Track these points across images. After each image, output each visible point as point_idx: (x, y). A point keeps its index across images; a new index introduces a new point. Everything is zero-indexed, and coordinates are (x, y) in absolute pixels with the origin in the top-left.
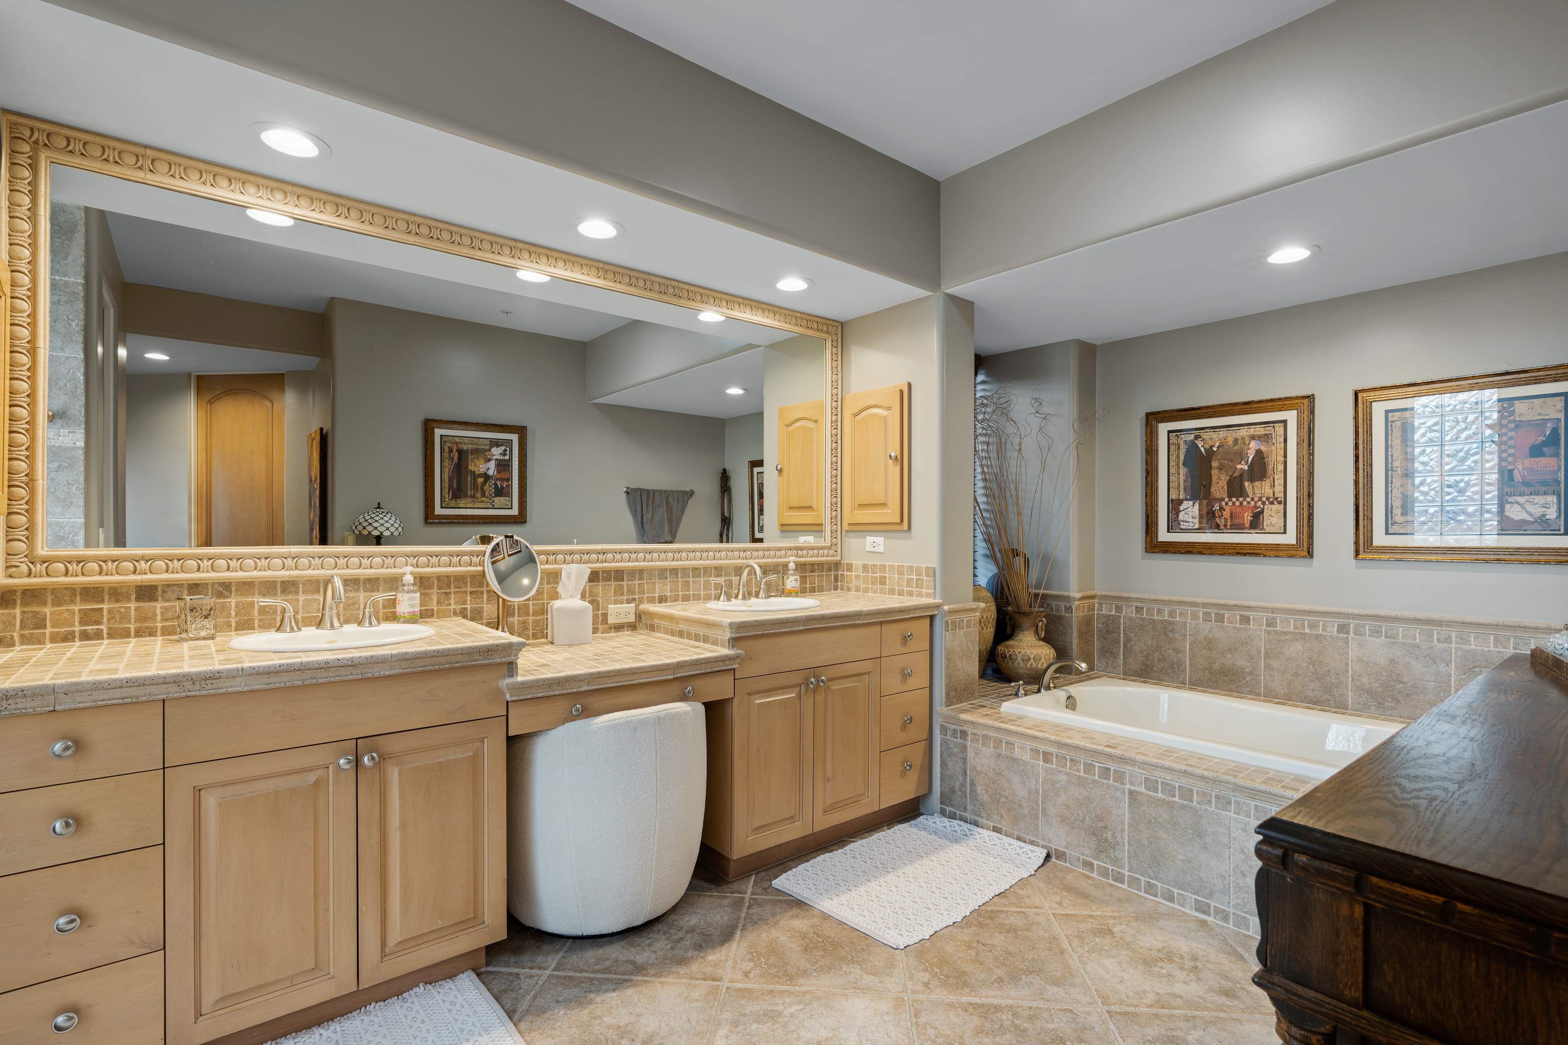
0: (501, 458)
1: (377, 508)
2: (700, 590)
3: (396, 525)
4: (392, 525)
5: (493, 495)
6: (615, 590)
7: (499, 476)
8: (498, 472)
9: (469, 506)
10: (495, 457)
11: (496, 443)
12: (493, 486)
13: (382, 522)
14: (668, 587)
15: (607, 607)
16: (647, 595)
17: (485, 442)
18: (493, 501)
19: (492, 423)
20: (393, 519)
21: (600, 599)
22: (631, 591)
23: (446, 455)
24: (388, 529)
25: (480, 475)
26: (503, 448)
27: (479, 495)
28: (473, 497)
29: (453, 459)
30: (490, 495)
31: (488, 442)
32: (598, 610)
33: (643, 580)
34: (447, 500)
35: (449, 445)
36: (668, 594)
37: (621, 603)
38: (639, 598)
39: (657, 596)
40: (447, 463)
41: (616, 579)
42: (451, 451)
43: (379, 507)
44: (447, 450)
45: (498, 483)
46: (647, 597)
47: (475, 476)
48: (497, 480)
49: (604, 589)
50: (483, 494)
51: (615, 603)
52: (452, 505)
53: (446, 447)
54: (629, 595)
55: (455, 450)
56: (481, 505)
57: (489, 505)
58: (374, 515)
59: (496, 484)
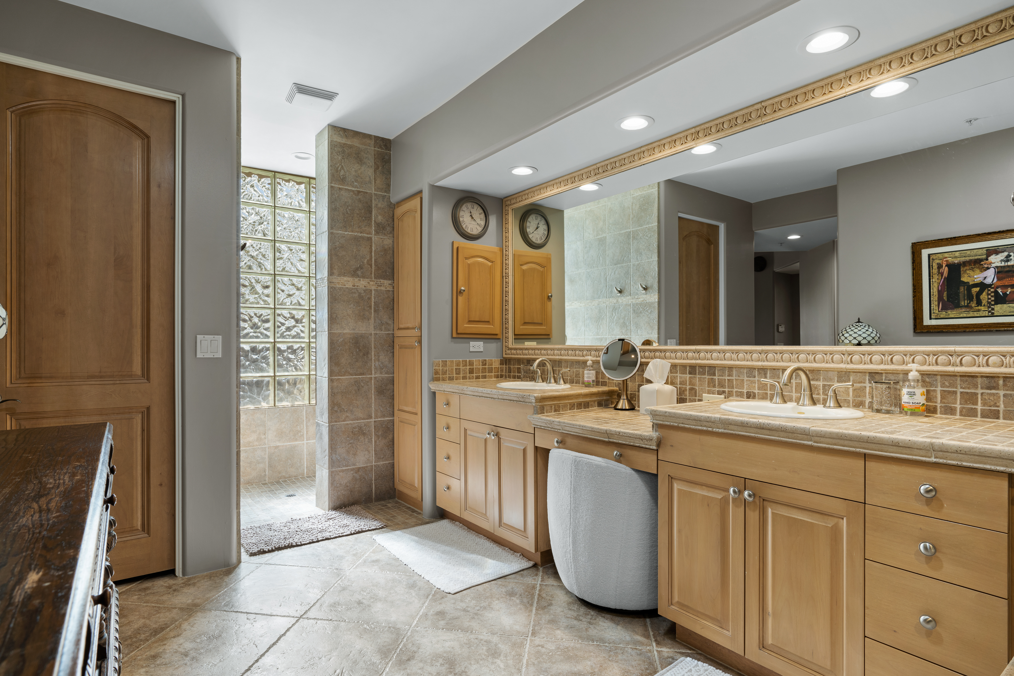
0: (1003, 264)
1: (857, 322)
2: (792, 392)
3: (873, 335)
4: (869, 335)
5: (993, 303)
6: (708, 382)
7: (1000, 283)
8: (999, 279)
9: (961, 316)
10: (993, 265)
11: (995, 251)
12: (993, 294)
13: (860, 333)
14: (757, 385)
15: (702, 395)
16: (735, 390)
17: (980, 252)
18: (993, 309)
19: (987, 231)
20: (871, 330)
21: (697, 388)
22: (721, 385)
23: (935, 271)
24: (865, 338)
25: (975, 285)
26: (1006, 254)
27: (973, 304)
28: (968, 306)
29: (942, 274)
30: (989, 303)
31: (984, 251)
32: (696, 396)
33: (732, 376)
34: (937, 312)
35: (938, 261)
36: (756, 391)
37: (713, 394)
38: (729, 391)
39: (745, 391)
40: (935, 279)
41: (709, 374)
42: (940, 266)
43: (859, 322)
44: (935, 266)
45: (999, 291)
46: (736, 392)
47: (969, 287)
48: (998, 287)
49: (700, 380)
50: (979, 303)
51: (709, 393)
52: (942, 316)
53: (934, 264)
54: (720, 387)
55: (944, 265)
56: (976, 314)
57: (986, 313)
58: (854, 328)
59: (996, 292)
